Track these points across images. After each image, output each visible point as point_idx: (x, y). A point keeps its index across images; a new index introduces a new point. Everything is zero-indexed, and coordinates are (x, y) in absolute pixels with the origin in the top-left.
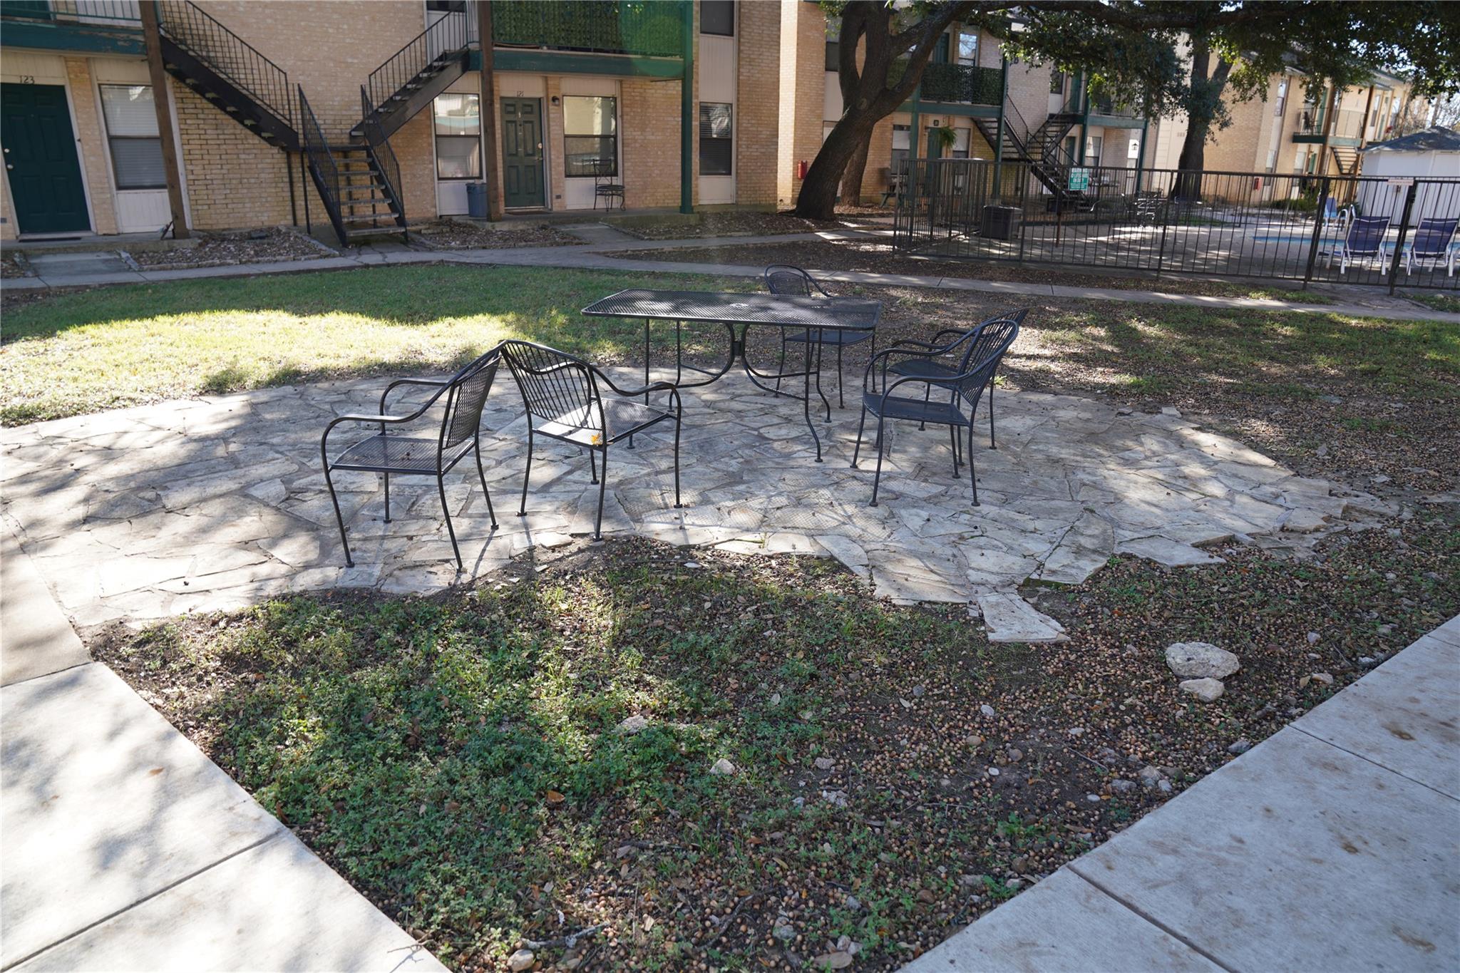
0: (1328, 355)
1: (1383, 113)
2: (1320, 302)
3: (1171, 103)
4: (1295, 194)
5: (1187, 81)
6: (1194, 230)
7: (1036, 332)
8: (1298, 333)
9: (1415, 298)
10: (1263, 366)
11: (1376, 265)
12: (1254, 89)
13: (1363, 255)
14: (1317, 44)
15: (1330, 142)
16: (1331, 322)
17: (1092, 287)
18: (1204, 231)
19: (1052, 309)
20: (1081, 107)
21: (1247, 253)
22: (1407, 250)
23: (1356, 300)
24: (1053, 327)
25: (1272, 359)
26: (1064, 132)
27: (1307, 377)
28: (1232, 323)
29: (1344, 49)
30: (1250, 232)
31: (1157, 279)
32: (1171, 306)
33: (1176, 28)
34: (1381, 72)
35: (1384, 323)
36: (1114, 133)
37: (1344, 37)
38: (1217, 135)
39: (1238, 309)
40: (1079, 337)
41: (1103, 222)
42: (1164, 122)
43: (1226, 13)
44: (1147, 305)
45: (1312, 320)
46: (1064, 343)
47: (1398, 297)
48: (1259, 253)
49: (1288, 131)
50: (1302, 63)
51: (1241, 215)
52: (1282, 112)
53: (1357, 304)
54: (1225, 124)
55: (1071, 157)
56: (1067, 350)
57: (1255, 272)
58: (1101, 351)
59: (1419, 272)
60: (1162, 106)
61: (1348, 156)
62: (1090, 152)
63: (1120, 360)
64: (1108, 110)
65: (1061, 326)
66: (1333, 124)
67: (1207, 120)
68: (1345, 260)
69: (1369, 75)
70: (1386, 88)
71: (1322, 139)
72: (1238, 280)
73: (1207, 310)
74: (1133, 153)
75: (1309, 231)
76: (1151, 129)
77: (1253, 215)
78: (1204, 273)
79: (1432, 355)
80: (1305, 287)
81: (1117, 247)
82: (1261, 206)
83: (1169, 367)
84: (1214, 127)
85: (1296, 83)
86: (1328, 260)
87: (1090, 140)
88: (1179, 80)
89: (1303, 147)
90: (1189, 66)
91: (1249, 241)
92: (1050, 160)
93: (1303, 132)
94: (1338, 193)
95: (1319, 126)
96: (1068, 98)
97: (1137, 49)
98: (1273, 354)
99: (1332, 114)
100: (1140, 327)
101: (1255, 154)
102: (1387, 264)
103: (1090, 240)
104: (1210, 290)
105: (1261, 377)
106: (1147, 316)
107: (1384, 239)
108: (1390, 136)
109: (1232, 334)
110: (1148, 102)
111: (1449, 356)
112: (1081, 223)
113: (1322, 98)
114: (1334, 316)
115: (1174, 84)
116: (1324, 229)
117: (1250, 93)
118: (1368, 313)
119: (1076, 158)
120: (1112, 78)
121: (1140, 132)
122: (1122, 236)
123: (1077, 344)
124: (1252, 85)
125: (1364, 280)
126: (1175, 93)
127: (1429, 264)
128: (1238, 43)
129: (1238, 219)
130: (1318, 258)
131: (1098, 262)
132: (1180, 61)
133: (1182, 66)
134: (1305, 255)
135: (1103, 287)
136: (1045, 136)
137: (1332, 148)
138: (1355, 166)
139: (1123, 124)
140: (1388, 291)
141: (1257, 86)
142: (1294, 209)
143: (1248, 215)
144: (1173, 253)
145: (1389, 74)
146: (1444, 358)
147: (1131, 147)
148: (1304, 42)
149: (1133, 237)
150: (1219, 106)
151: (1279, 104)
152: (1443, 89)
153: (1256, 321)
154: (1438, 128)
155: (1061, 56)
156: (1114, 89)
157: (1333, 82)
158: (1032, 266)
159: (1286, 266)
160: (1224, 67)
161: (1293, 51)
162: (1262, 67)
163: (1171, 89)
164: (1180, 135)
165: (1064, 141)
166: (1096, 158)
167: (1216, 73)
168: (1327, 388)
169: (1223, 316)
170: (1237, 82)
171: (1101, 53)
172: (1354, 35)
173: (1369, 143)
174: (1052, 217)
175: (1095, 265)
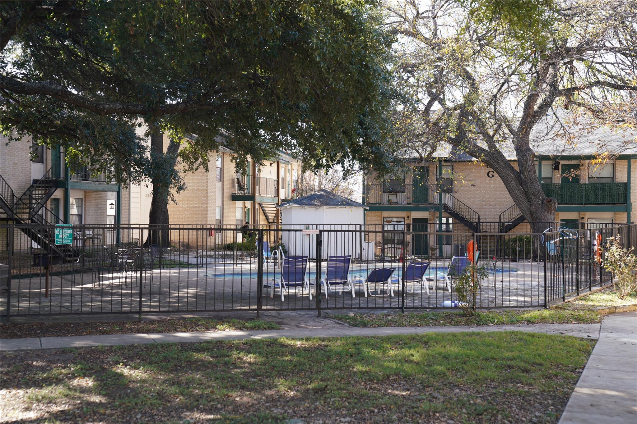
0: (285, 377)
1: (288, 179)
2: (271, 328)
3: (137, 172)
4: (240, 238)
5: (147, 155)
6: (165, 272)
7: (21, 392)
8: (261, 359)
9: (335, 318)
10: (238, 397)
11: (306, 292)
12: (199, 162)
13: (295, 286)
14: (237, 131)
15: (258, 200)
16: (283, 345)
17: (80, 334)
18: (174, 272)
19: (40, 364)
20: (62, 174)
21: (210, 289)
22: (323, 279)
23: (296, 323)
24: (38, 384)
25: (243, 388)
26: (48, 196)
27: (272, 400)
28: (205, 357)
29: (256, 136)
30: (211, 271)
31: (140, 320)
32: (151, 346)
33: (133, 114)
34: (282, 152)
35: (320, 342)
36: (93, 195)
37: (255, 127)
38: (176, 196)
39: (208, 342)
40: (67, 392)
41: (89, 270)
42: (134, 187)
43: (171, 105)
44: (132, 347)
45: (268, 345)
46: (51, 401)
47: (325, 318)
48: (219, 289)
49: (228, 193)
50: (229, 145)
51: (202, 257)
52: (221, 179)
53: (297, 326)
54: (181, 188)
55: (57, 217)
56: (55, 408)
57: (219, 306)
58: (89, 404)
59: (334, 295)
60: (130, 174)
61: (271, 211)
62: (74, 211)
63: (108, 412)
64: (85, 177)
65: (48, 382)
66: (257, 187)
67: (167, 185)
68: (283, 290)
69: (275, 154)
70: (287, 163)
71: (252, 198)
72: (206, 315)
73: (185, 346)
74: (111, 211)
75: (254, 267)
76: (123, 192)
77: (211, 257)
78: (178, 311)
79: (359, 367)
80: (258, 316)
81: (102, 292)
82: (216, 248)
83: (155, 412)
84: (173, 191)
85: (228, 158)
86: (271, 291)
87: (72, 201)
88: (141, 153)
89: (239, 204)
90: (148, 143)
91: (210, 278)
92: (37, 218)
93: (237, 192)
94: (269, 238)
95: (248, 188)
96: (49, 166)
97: (103, 129)
98: (243, 383)
99: (255, 180)
100: (126, 371)
101: (206, 209)
102: (313, 291)
103: (77, 288)
104: (185, 326)
105: (237, 408)
106: (131, 358)
107: (307, 271)
108: (296, 196)
109: (207, 368)
110: (119, 171)
111: (370, 367)
112: (68, 273)
113: (247, 169)
114: (283, 340)
115: (138, 157)
116: (265, 265)
117: (196, 165)
118: (307, 334)
119: (61, 217)
120: (86, 151)
121: (115, 194)
122: (106, 282)
123: (64, 400)
124: (196, 159)
125: (298, 306)
126: (139, 163)
127: (340, 289)
128: (181, 127)
129: (200, 260)
130: (264, 290)
131: (85, 309)
132: (141, 139)
133: (142, 143)
134: (255, 287)
135: (91, 333)
136: (31, 197)
137: (260, 204)
138: (277, 216)
139: (100, 188)
140: (317, 313)
141: (200, 160)
142: (241, 250)
143: (208, 256)
144: (151, 294)
145: (287, 154)
146: (367, 369)
147: (109, 207)
148: (228, 129)
149: (116, 282)
150: (174, 174)
151: (218, 172)
152: (322, 166)
153: (225, 352)
154: (323, 191)
155: (38, 132)
156: (88, 160)
157: (253, 158)
158: (20, 320)
159: (242, 298)
160: (174, 146)
161: (222, 135)
162: (202, 146)
163: (135, 160)
164: (147, 196)
165: (49, 203)
166: (80, 216)
167: (169, 149)
168: (290, 411)
169: (198, 351)
170: (186, 157)
171: (74, 130)
172: (261, 126)
173: (283, 200)
174: (40, 270)
175: (82, 313)
